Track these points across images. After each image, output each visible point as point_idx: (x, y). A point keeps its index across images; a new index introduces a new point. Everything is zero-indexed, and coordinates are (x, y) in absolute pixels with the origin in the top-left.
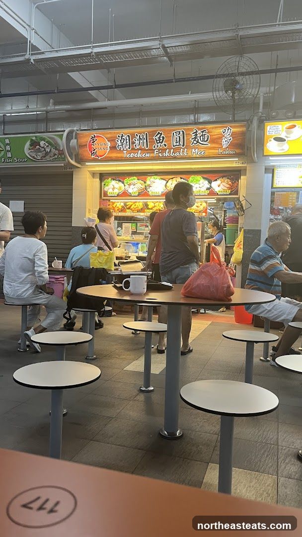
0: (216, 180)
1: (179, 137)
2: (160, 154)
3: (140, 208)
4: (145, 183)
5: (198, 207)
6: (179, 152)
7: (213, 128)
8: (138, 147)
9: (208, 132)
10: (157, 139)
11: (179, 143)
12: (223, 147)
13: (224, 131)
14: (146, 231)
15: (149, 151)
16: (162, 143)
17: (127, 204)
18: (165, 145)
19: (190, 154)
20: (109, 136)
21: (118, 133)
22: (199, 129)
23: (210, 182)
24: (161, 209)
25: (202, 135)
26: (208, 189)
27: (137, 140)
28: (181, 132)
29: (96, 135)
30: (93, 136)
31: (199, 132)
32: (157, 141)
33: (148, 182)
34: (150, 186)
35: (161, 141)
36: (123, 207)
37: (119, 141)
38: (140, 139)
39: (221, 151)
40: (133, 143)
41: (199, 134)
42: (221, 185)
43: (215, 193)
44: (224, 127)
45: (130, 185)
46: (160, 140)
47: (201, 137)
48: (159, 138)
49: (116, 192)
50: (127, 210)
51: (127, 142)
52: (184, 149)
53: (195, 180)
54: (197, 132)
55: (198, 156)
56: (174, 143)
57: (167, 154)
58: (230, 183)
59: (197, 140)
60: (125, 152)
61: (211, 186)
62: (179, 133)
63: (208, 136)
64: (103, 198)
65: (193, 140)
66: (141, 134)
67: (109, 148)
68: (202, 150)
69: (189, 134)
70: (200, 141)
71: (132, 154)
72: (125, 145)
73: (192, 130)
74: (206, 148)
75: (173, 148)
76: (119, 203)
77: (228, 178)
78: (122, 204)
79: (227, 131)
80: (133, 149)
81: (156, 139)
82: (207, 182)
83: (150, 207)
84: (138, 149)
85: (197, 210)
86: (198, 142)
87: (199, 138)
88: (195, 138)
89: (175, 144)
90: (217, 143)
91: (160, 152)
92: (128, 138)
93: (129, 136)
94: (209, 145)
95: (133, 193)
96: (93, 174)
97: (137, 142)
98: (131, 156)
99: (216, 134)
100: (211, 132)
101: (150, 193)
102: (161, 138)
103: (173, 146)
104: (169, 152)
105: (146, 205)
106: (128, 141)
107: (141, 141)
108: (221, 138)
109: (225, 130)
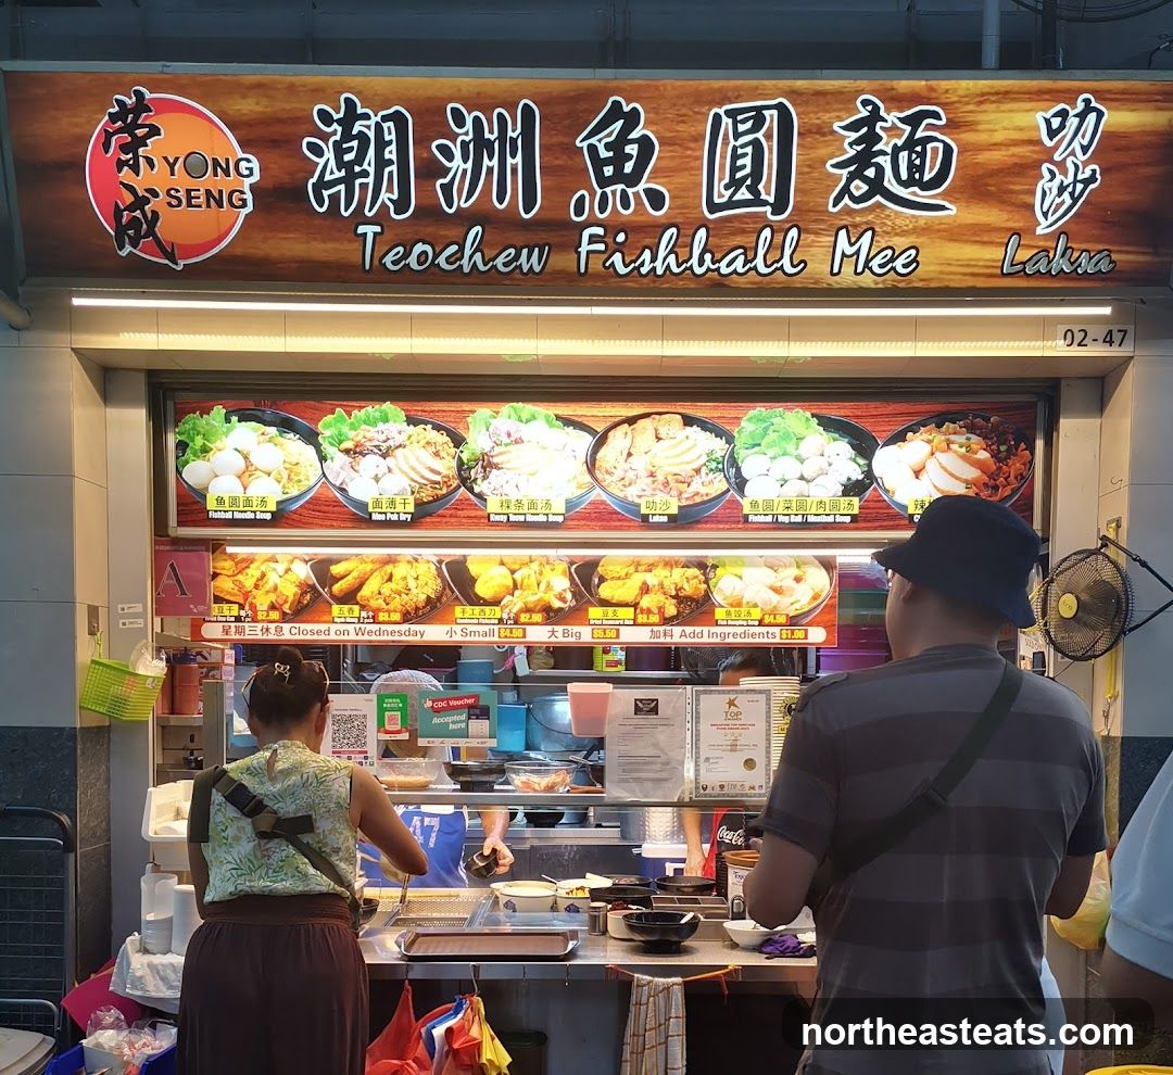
0: (899, 437)
1: (756, 144)
2: (617, 257)
3: (419, 595)
4: (458, 441)
5: (778, 591)
6: (749, 253)
7: (983, 98)
8: (462, 202)
9: (953, 126)
10: (604, 154)
11: (753, 189)
12: (1040, 231)
13: (1056, 123)
14: (474, 743)
15: (543, 236)
16: (633, 180)
17: (336, 569)
18: (656, 199)
19: (818, 267)
20: (248, 106)
21: (318, 93)
22: (897, 101)
23: (864, 447)
24: (557, 604)
25: (910, 144)
26: (852, 489)
27: (457, 153)
28: (771, 116)
29: (148, 95)
30: (130, 101)
31: (892, 118)
32: (599, 163)
33: (477, 441)
34: (487, 464)
35: (628, 167)
36: (306, 588)
37: (329, 154)
38: (482, 144)
39: (1023, 255)
40: (431, 170)
41: (893, 130)
42: (931, 466)
43: (895, 516)
44: (1054, 95)
45: (356, 452)
46: (619, 159)
47: (904, 156)
48: (617, 146)
49: (267, 493)
50: (336, 609)
51: (381, 163)
52: (780, 230)
53: (772, 436)
54: (875, 116)
55: (867, 280)
56: (719, 187)
57: (665, 261)
58: (983, 455)
59: (870, 173)
60: (369, 230)
61: (869, 474)
62: (759, 121)
63: (948, 150)
64: (177, 531)
65: (845, 172)
66: (487, 111)
67: (249, 196)
68: (900, 242)
69: (823, 131)
70: (890, 182)
71: (419, 248)
72: (370, 180)
73: (845, 100)
74: (925, 230)
75: (705, 224)
76: (281, 567)
77: (971, 429)
78: (303, 572)
79: (1073, 122)
80: (429, 213)
81: (593, 149)
82: (842, 448)
83: (482, 589)
84: (466, 219)
85: (774, 612)
86: (877, 186)
87: (886, 162)
88: (864, 159)
89: (722, 195)
90: (1001, 198)
91: (620, 248)
92: (390, 135)
93: (398, 119)
94: (953, 210)
95: (377, 503)
96: (109, 376)
97: (457, 163)
98: (412, 261)
99: (999, 137)
100: (970, 126)
102: (632, 149)
103: (713, 207)
104: (681, 247)
106: (391, 153)
107: (486, 163)
108: (1027, 170)
109: (1063, 114)
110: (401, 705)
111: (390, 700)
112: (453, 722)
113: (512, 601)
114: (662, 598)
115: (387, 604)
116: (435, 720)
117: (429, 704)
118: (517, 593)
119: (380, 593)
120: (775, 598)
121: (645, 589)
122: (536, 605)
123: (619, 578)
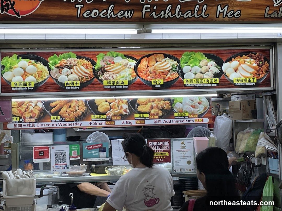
3: (80, 112)
24: (124, 113)
36: (42, 111)
50: (52, 117)
83: (100, 109)
101: (105, 83)
105: (92, 107)
110: (77, 148)
111: (74, 147)
112: (94, 153)
113: (110, 113)
114: (157, 110)
115: (69, 115)
116: (89, 153)
117: (87, 147)
118: (111, 110)
119: (66, 112)
120: (193, 109)
121: (152, 108)
122: (117, 114)
123: (144, 104)
